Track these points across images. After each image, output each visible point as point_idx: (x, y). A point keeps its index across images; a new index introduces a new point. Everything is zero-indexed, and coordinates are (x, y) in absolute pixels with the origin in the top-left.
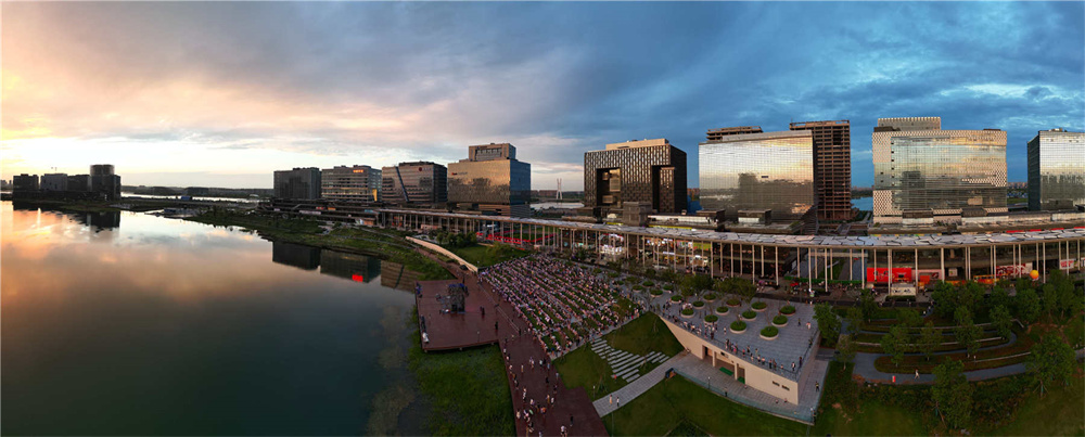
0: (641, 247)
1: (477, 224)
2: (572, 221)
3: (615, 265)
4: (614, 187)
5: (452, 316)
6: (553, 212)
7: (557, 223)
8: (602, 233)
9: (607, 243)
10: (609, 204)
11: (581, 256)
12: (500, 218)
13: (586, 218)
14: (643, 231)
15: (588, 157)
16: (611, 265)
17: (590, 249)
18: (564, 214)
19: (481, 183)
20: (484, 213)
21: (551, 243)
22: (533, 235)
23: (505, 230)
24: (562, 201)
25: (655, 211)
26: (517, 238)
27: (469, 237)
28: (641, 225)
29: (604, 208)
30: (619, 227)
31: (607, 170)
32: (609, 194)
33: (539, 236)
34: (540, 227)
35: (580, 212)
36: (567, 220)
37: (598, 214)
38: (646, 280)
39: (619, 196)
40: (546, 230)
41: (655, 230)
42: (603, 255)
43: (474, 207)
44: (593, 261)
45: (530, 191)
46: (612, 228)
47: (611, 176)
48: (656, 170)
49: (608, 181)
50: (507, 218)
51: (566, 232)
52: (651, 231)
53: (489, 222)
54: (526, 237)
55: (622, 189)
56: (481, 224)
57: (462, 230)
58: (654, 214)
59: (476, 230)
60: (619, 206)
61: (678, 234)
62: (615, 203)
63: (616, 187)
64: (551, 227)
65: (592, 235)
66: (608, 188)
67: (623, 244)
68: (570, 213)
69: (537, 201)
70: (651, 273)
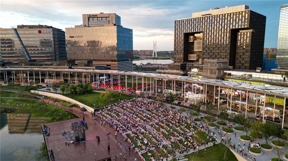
0: (217, 95)
1: (92, 77)
2: (164, 73)
3: (196, 107)
4: (197, 47)
5: (76, 145)
6: (150, 66)
7: (153, 75)
8: (187, 83)
9: (191, 90)
10: (193, 61)
11: (170, 99)
12: (109, 72)
13: (175, 71)
14: (219, 83)
15: (178, 24)
16: (192, 107)
17: (177, 95)
18: (158, 68)
19: (93, 44)
20: (98, 68)
21: (149, 90)
22: (135, 84)
23: (114, 81)
24: (157, 59)
25: (231, 67)
26: (123, 86)
27: (87, 87)
28: (217, 78)
29: (189, 64)
30: (200, 79)
31: (193, 34)
32: (193, 53)
33: (140, 85)
34: (140, 78)
35: (170, 67)
36: (160, 73)
37: (184, 69)
38: (220, 120)
39: (201, 55)
40: (145, 80)
41: (230, 83)
42: (187, 99)
43: (89, 63)
44: (179, 103)
45: (132, 51)
46: (195, 79)
47: (195, 38)
48: (234, 33)
49: (193, 43)
50: (115, 72)
51: (160, 82)
52: (226, 83)
53: (101, 75)
54: (129, 85)
55: (203, 49)
56: (95, 76)
57: (81, 81)
58: (229, 70)
59: (92, 81)
60: (200, 62)
61: (251, 87)
62: (198, 60)
63: (199, 48)
64: (149, 78)
65: (179, 84)
66: (193, 48)
67: (202, 92)
68: (163, 67)
69: (138, 58)
70: (224, 116)
